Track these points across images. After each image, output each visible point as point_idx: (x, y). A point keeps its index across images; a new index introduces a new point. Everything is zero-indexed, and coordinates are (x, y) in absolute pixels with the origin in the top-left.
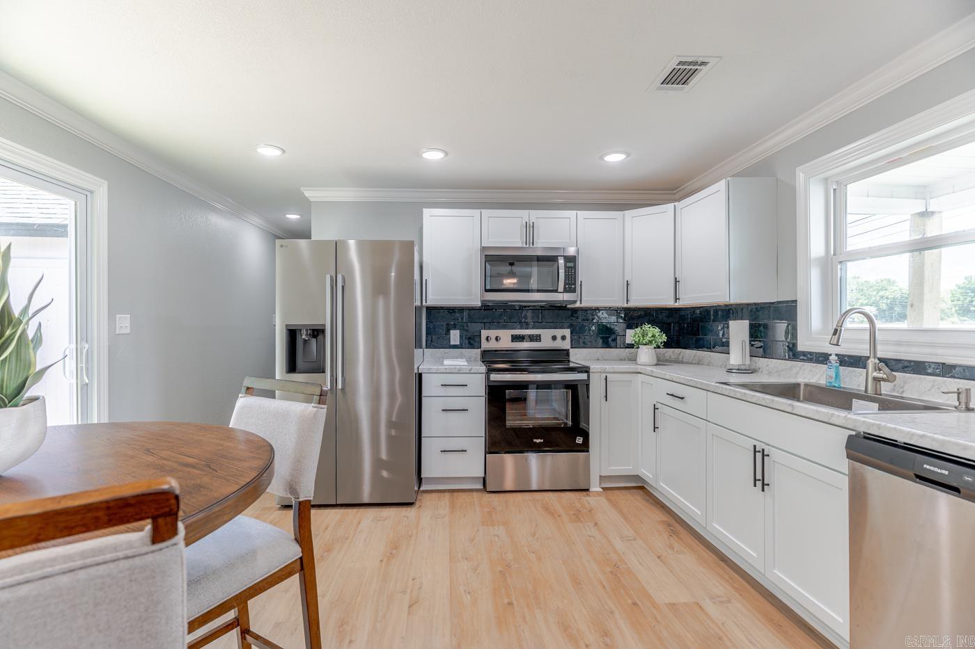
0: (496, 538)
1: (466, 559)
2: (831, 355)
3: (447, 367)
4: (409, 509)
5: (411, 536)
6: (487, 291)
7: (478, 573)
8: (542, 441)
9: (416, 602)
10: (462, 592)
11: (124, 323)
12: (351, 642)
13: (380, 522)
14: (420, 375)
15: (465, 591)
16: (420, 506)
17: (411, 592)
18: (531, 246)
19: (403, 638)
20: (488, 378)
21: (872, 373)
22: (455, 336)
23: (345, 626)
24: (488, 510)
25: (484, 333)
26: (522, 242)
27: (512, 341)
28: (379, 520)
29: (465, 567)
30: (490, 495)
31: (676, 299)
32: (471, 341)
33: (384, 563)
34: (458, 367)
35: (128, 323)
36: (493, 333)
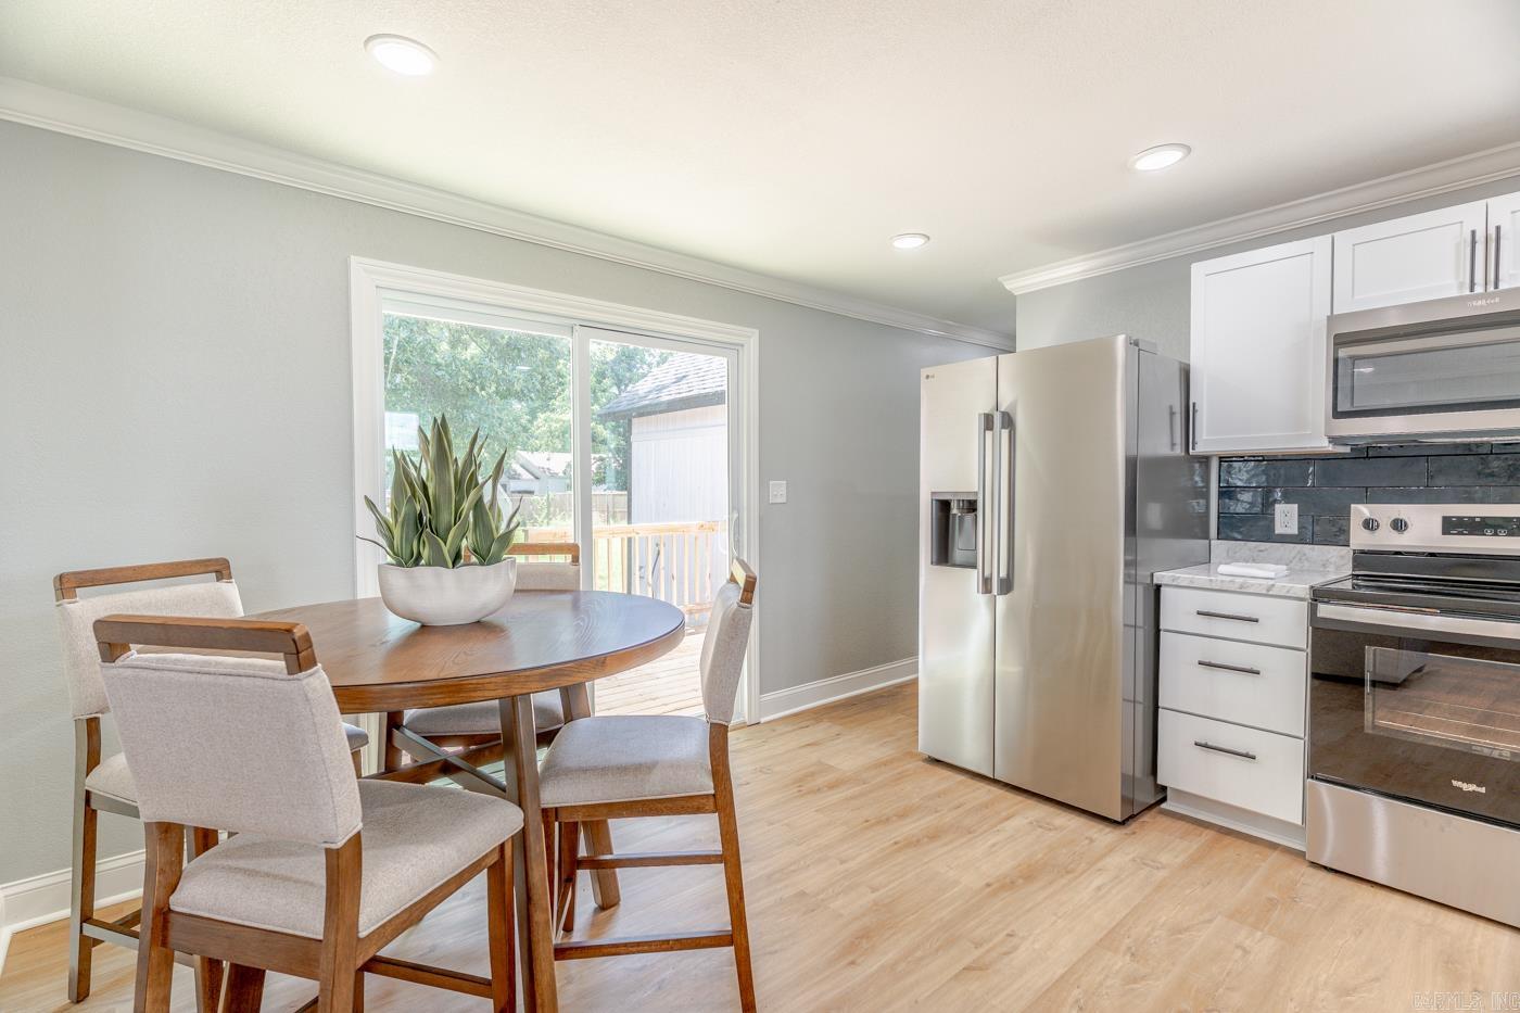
0: (1239, 953)
1: (1133, 955)
3: (1224, 578)
4: (1108, 830)
5: (1068, 872)
6: (1337, 414)
7: (1133, 989)
8: (1483, 790)
9: (981, 969)
10: (1071, 1000)
11: (779, 491)
12: (853, 963)
13: (1040, 830)
14: (1158, 588)
15: (1077, 1001)
16: (1134, 833)
17: (988, 951)
18: (1491, 288)
19: (916, 1002)
20: (1313, 610)
22: (1286, 517)
23: (864, 941)
24: (1273, 895)
25: (1361, 511)
26: (1461, 285)
27: (1444, 533)
28: (1040, 827)
29: (1117, 967)
30: (1312, 870)
32: (1325, 527)
33: (988, 890)
34: (1241, 580)
35: (783, 491)
36: (1386, 512)
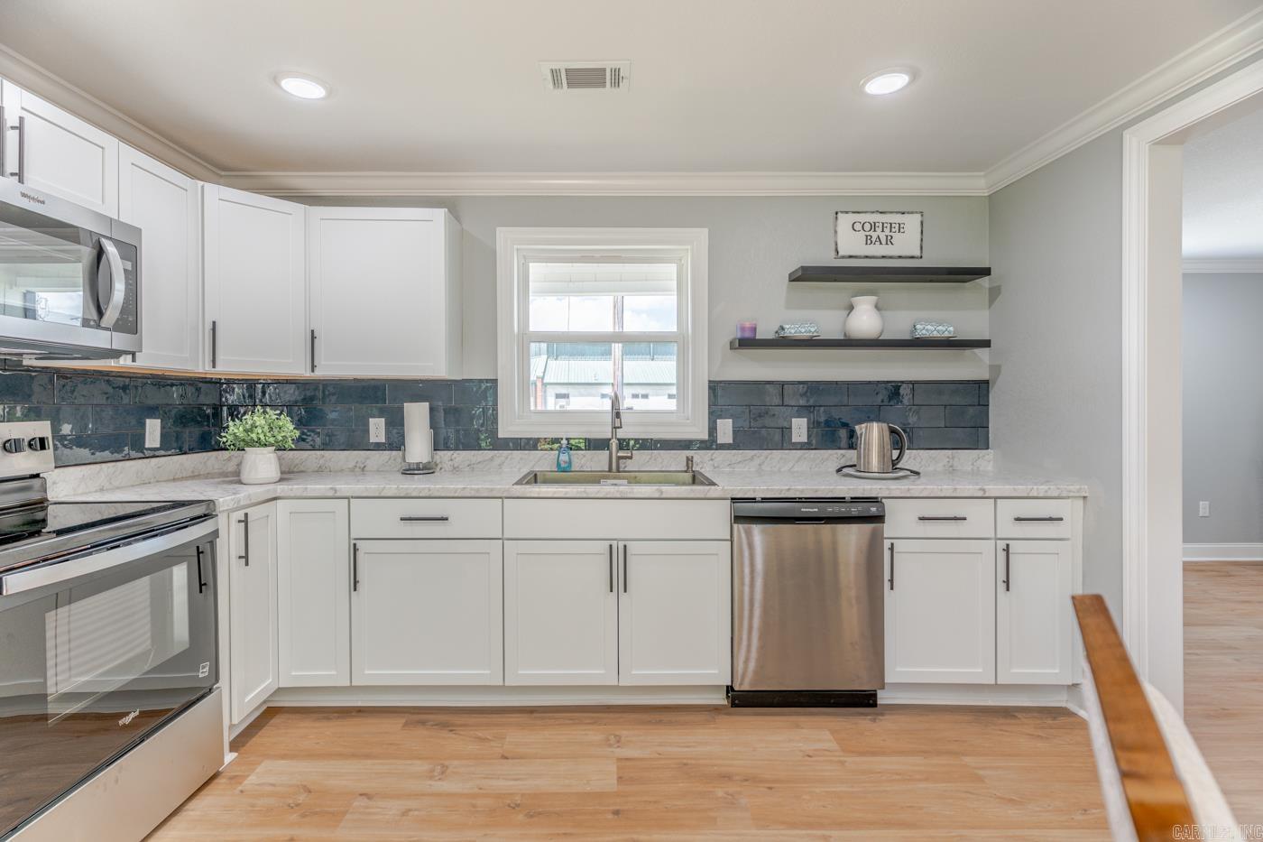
2: (562, 439)
21: (618, 452)
31: (313, 368)
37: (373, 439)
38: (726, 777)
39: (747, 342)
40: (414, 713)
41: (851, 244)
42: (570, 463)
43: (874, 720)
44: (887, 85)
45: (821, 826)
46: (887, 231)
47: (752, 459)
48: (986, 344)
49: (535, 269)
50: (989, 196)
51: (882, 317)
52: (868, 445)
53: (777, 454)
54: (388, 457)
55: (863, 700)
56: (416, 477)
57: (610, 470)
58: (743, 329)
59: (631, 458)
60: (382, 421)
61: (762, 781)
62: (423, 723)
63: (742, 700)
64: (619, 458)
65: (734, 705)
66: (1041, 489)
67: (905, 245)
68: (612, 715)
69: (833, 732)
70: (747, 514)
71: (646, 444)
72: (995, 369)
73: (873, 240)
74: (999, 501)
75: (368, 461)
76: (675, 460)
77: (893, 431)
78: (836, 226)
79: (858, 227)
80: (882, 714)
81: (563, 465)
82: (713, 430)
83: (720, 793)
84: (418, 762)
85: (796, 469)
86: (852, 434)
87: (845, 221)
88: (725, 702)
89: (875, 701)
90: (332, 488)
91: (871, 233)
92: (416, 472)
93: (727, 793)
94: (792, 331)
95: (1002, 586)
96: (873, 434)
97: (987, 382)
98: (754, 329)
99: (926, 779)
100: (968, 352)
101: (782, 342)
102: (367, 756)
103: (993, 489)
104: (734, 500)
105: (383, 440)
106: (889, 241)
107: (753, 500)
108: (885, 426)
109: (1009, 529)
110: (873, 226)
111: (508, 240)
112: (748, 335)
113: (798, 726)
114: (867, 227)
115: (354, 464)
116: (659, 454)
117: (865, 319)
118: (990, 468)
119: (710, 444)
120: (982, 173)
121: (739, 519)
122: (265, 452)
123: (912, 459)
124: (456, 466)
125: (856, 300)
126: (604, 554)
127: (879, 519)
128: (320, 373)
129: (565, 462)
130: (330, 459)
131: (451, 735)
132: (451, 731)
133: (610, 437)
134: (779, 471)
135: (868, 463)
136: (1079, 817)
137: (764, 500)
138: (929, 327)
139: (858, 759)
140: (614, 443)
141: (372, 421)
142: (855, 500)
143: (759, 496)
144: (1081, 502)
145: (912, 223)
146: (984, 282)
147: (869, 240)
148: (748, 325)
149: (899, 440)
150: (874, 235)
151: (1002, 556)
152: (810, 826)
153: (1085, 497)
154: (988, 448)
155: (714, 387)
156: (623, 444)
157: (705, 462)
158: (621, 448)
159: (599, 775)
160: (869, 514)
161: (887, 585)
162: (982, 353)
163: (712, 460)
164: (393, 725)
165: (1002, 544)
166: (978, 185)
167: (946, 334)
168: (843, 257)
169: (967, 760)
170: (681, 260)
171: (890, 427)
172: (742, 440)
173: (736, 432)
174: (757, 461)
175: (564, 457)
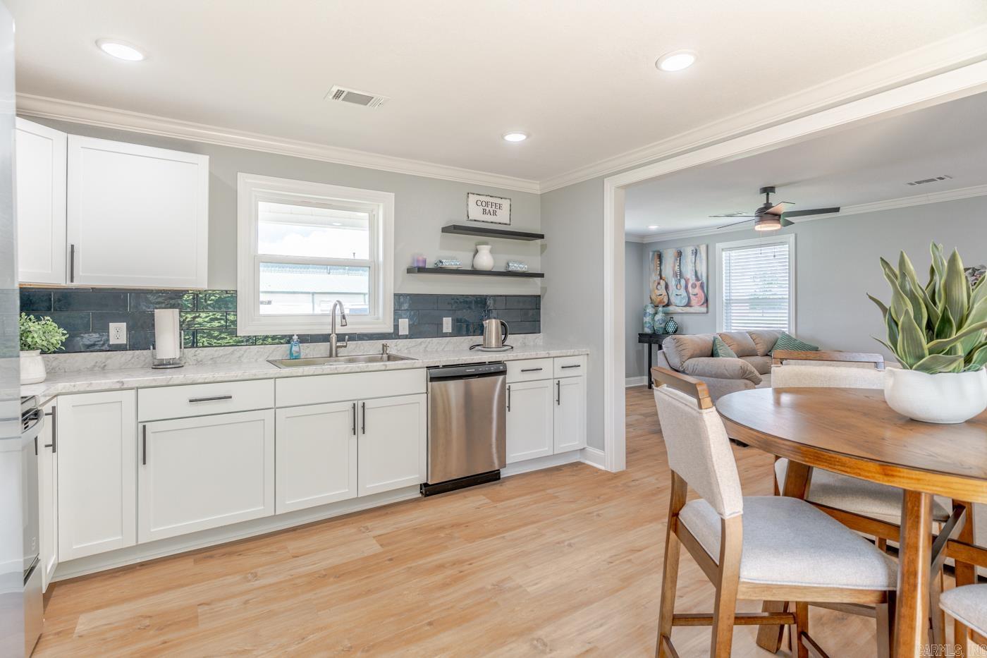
2: (293, 335)
21: (336, 343)
31: (72, 278)
37: (113, 341)
38: (442, 528)
39: (420, 270)
40: (197, 554)
41: (476, 214)
42: (299, 352)
43: (501, 485)
44: (515, 138)
45: (499, 534)
46: (494, 207)
47: (421, 344)
48: (541, 275)
49: (263, 206)
50: (541, 195)
51: (494, 259)
52: (490, 332)
53: (435, 340)
54: (131, 356)
55: (493, 477)
56: (168, 370)
57: (331, 356)
58: (418, 261)
59: (345, 346)
60: (123, 326)
61: (462, 524)
62: (211, 557)
63: (429, 490)
64: (337, 347)
65: (426, 495)
66: (570, 352)
67: (502, 217)
68: (354, 518)
69: (484, 495)
70: (439, 375)
71: (353, 337)
72: (544, 289)
73: (487, 211)
74: (555, 359)
75: (109, 361)
76: (374, 347)
77: (503, 324)
78: (467, 201)
79: (479, 203)
80: (504, 482)
81: (295, 354)
82: (396, 327)
83: (442, 535)
84: (229, 577)
85: (446, 349)
86: (482, 326)
87: (473, 199)
88: (420, 495)
89: (500, 476)
90: (118, 382)
91: (486, 208)
92: (169, 366)
93: (447, 534)
94: (447, 264)
95: (556, 403)
96: (492, 325)
97: (539, 296)
98: (425, 261)
99: (535, 503)
100: (531, 280)
101: (439, 270)
102: (182, 586)
103: (553, 353)
104: (428, 368)
105: (124, 342)
106: (495, 213)
107: (437, 367)
108: (499, 321)
109: (560, 373)
110: (487, 203)
111: (247, 183)
112: (421, 265)
113: (465, 497)
114: (484, 204)
115: (93, 364)
116: (362, 343)
117: (485, 259)
118: (541, 344)
119: (395, 335)
120: (538, 182)
121: (433, 379)
122: (34, 355)
123: (511, 339)
124: (199, 360)
125: (480, 247)
126: (348, 411)
127: (503, 372)
128: (77, 283)
129: (297, 352)
130: (65, 361)
131: (240, 557)
132: (240, 555)
133: (331, 333)
134: (436, 351)
135: (491, 342)
136: (597, 500)
137: (444, 367)
138: (515, 265)
139: (503, 503)
140: (334, 338)
141: (112, 326)
142: (490, 363)
143: (441, 364)
144: (586, 357)
145: (506, 204)
146: (539, 241)
147: (484, 212)
148: (421, 258)
149: (505, 330)
150: (488, 209)
151: (556, 386)
152: (493, 535)
153: (588, 354)
154: (540, 333)
155: (397, 297)
156: (341, 338)
157: (394, 347)
158: (338, 340)
159: (369, 547)
160: (498, 370)
161: (507, 409)
162: (538, 280)
163: (396, 346)
164: (189, 564)
165: (556, 381)
166: (536, 188)
167: (524, 270)
168: (471, 220)
169: (549, 491)
170: (372, 211)
171: (501, 322)
172: (414, 333)
173: (411, 327)
174: (423, 346)
175: (295, 349)
